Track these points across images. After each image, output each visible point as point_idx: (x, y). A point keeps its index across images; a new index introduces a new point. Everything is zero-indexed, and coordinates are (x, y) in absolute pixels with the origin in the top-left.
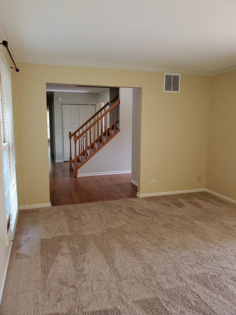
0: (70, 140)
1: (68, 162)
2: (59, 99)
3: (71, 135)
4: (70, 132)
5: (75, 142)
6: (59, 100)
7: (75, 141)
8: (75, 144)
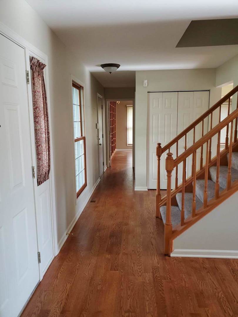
0: (159, 160)
1: (155, 191)
2: (144, 84)
3: (160, 151)
4: (159, 144)
5: (169, 172)
6: (144, 86)
7: (167, 171)
8: (169, 176)
